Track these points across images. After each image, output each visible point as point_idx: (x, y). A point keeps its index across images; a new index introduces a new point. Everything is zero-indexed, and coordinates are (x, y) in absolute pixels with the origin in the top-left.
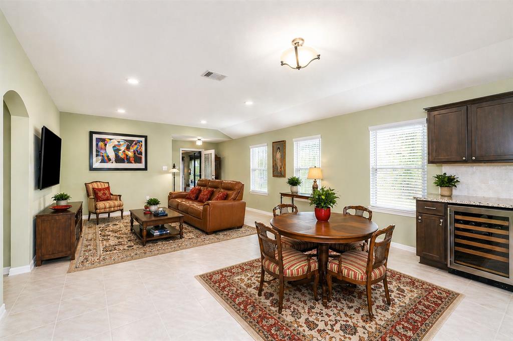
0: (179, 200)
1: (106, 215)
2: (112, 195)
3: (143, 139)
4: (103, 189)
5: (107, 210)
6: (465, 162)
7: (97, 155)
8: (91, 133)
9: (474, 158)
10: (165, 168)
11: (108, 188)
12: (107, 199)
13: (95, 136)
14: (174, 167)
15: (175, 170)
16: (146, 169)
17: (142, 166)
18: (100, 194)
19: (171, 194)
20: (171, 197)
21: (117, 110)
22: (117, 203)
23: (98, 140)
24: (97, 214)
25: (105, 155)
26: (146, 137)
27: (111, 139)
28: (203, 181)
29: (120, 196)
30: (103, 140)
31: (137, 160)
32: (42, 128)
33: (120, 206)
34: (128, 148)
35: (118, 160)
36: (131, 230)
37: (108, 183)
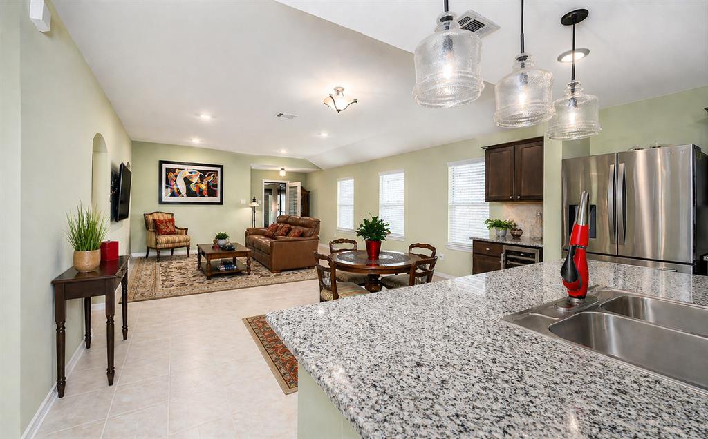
0: (256, 237)
1: (168, 253)
2: (177, 228)
3: (218, 169)
4: (166, 222)
5: (170, 245)
6: (512, 201)
7: (167, 187)
8: (161, 163)
9: (519, 197)
10: (243, 202)
11: (172, 220)
12: (171, 233)
13: (165, 166)
14: (254, 201)
15: (255, 204)
16: (221, 203)
17: (217, 199)
18: (162, 227)
19: (248, 230)
20: (249, 233)
21: (191, 140)
22: (182, 238)
23: (168, 170)
24: (158, 251)
25: (175, 187)
26: (221, 167)
27: (182, 170)
28: (283, 216)
29: (187, 229)
30: (173, 170)
31: (212, 193)
32: (121, 166)
33: (186, 242)
34: (202, 178)
35: (190, 193)
36: (199, 267)
37: (172, 215)
